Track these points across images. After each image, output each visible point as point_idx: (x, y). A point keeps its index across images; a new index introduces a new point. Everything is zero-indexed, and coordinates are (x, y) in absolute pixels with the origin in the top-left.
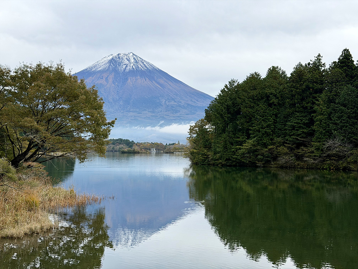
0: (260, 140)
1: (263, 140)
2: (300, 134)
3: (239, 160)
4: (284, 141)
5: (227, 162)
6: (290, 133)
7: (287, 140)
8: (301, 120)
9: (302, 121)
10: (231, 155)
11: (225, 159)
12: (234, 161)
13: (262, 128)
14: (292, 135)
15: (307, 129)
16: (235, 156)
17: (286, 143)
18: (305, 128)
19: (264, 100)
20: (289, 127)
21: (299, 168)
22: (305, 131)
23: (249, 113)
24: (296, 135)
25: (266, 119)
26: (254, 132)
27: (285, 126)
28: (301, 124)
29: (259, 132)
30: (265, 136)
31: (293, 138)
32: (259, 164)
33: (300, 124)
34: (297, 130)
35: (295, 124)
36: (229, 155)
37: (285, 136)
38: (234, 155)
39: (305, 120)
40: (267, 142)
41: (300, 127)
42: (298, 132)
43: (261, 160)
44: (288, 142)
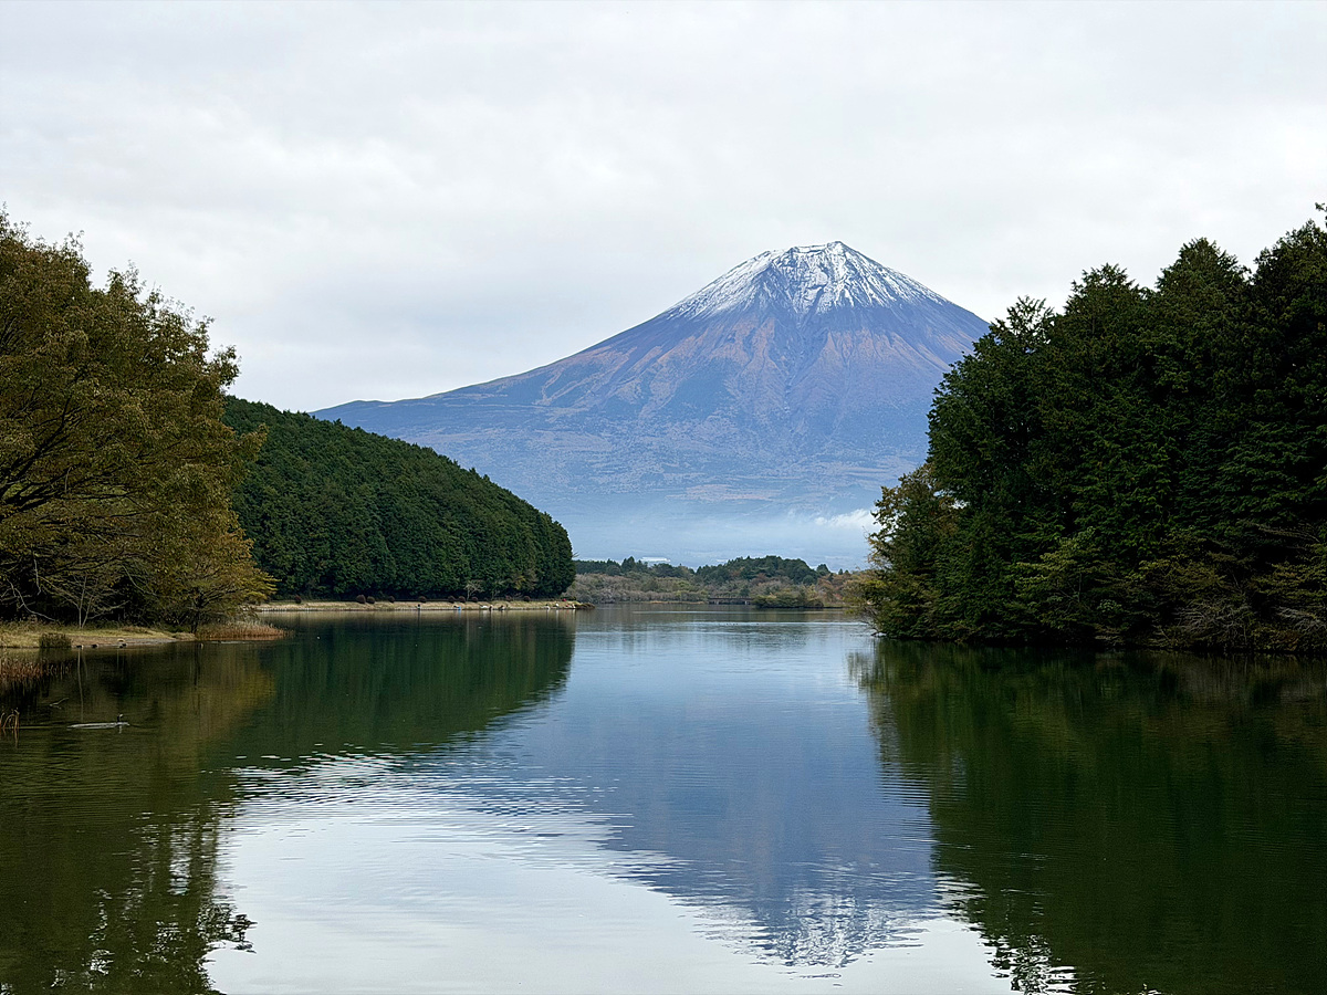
0: (1111, 536)
1: (1125, 537)
2: (1273, 512)
3: (1031, 617)
4: (1208, 542)
5: (984, 629)
6: (1234, 507)
7: (1221, 537)
8: (1275, 450)
9: (1278, 455)
10: (1000, 598)
11: (977, 613)
12: (1012, 625)
13: (1120, 489)
14: (1241, 515)
15: (1304, 491)
16: (1015, 605)
17: (1216, 549)
18: (1295, 487)
19: (1135, 373)
20: (1227, 482)
21: (1268, 652)
22: (1293, 496)
23: (1070, 428)
24: (1256, 515)
25: (1140, 453)
26: (1090, 506)
27: (1213, 480)
28: (1276, 470)
29: (1112, 506)
30: (1134, 522)
31: (1246, 529)
32: (1107, 634)
33: (1273, 467)
34: (1262, 494)
35: (1252, 471)
36: (992, 600)
37: (1215, 521)
38: (1013, 598)
39: (1294, 453)
40: (1141, 544)
41: (1272, 482)
42: (1265, 503)
43: (1118, 619)
44: (1224, 544)
